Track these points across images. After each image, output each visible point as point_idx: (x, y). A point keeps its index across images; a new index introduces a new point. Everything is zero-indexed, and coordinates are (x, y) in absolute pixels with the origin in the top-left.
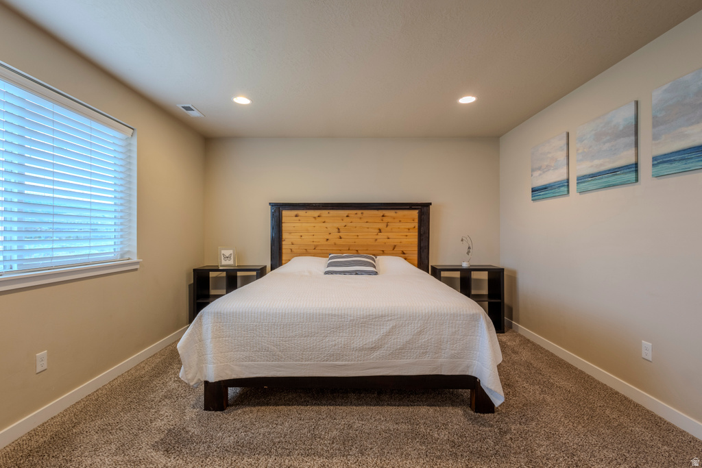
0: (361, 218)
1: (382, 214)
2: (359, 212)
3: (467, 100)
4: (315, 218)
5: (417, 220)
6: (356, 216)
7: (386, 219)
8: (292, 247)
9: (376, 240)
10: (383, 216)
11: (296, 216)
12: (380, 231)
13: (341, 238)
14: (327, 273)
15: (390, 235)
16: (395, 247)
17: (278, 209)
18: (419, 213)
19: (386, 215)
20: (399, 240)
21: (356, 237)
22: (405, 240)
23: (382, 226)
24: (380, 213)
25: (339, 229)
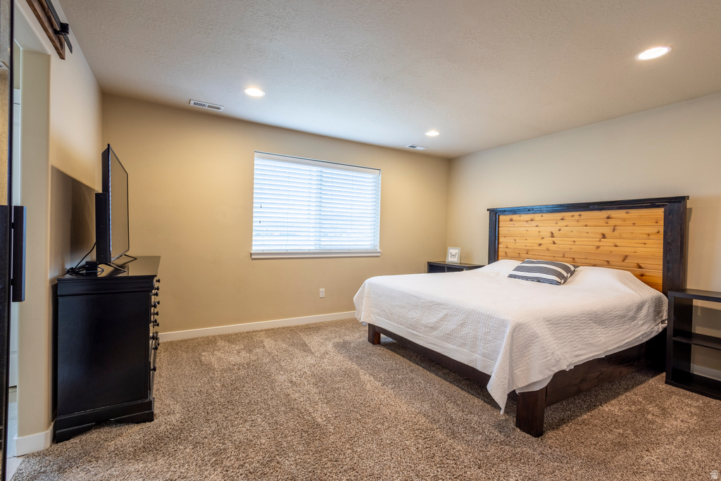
0: (578, 221)
1: (607, 216)
2: (576, 214)
3: (653, 53)
4: (527, 221)
5: (662, 223)
6: (573, 218)
7: (611, 222)
8: (507, 250)
9: (598, 247)
10: (608, 218)
11: (511, 220)
12: (604, 236)
13: (554, 243)
14: (511, 276)
15: (619, 242)
16: (625, 257)
17: (495, 214)
18: (665, 212)
19: (612, 216)
20: (633, 250)
21: (572, 243)
22: (642, 250)
23: (606, 230)
24: (604, 214)
25: (552, 234)
